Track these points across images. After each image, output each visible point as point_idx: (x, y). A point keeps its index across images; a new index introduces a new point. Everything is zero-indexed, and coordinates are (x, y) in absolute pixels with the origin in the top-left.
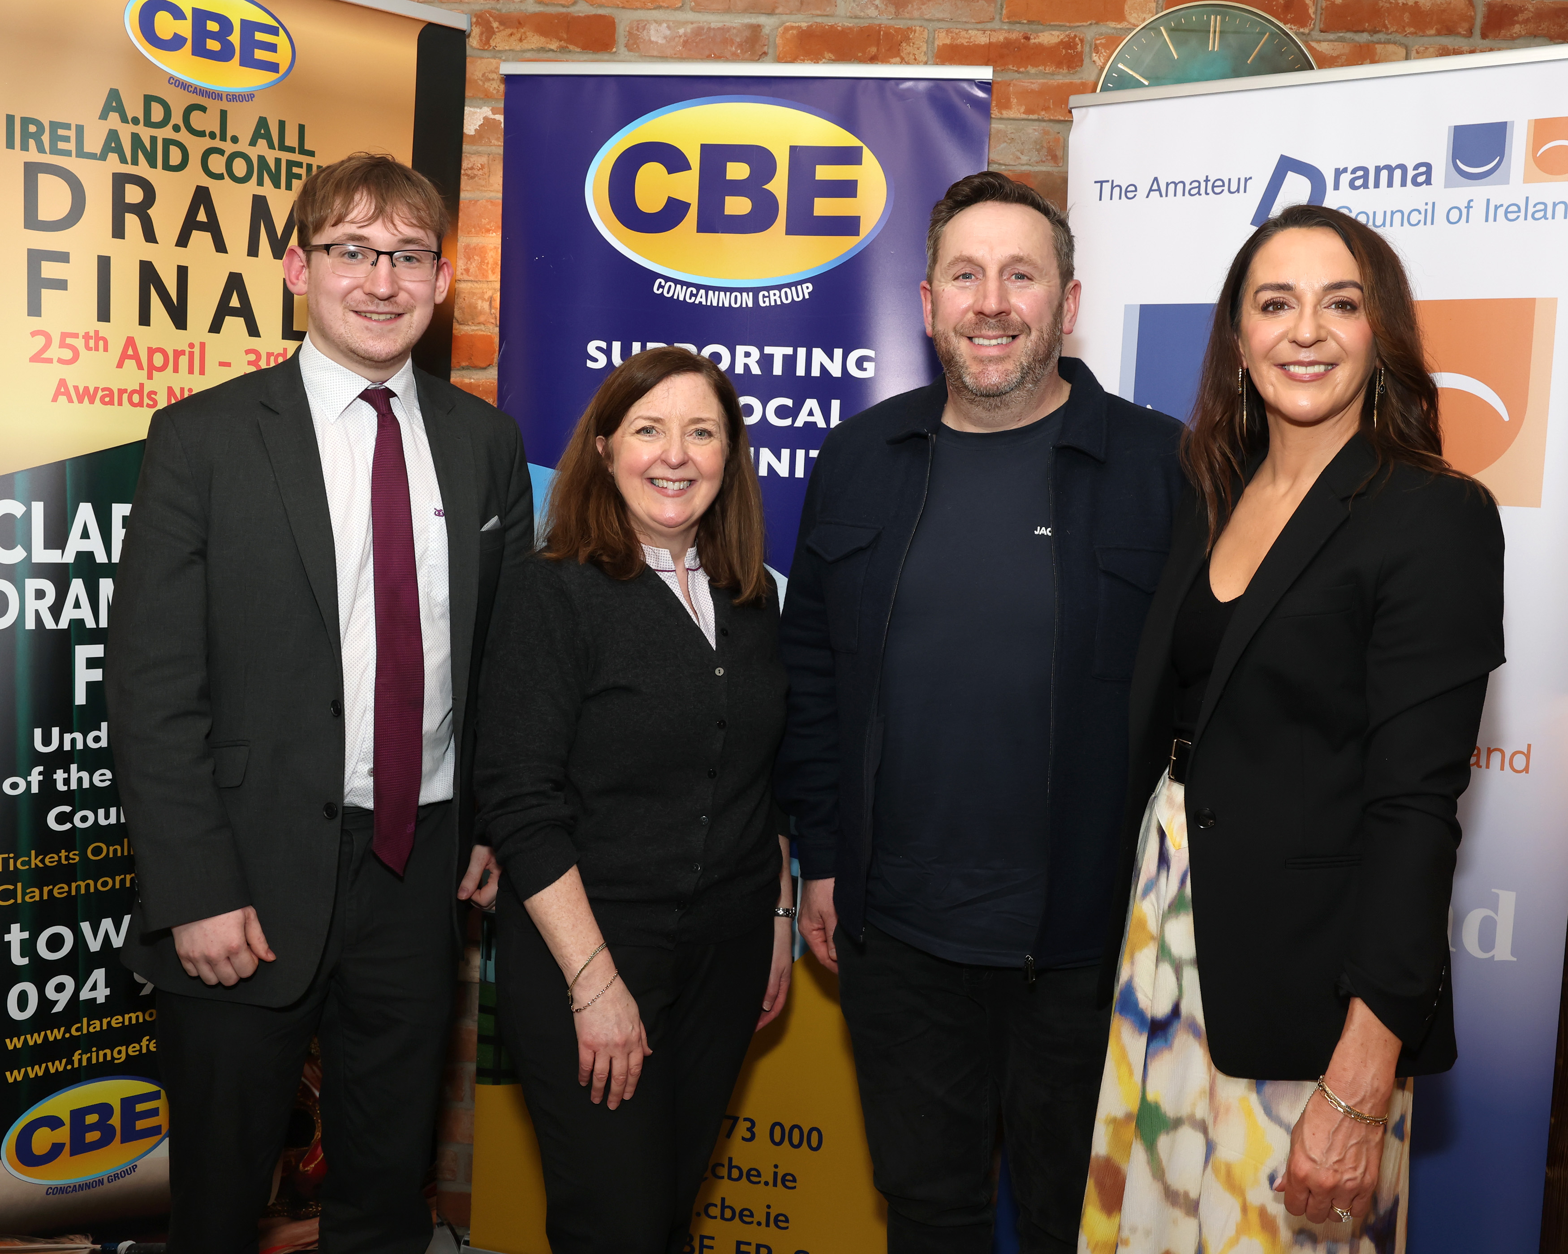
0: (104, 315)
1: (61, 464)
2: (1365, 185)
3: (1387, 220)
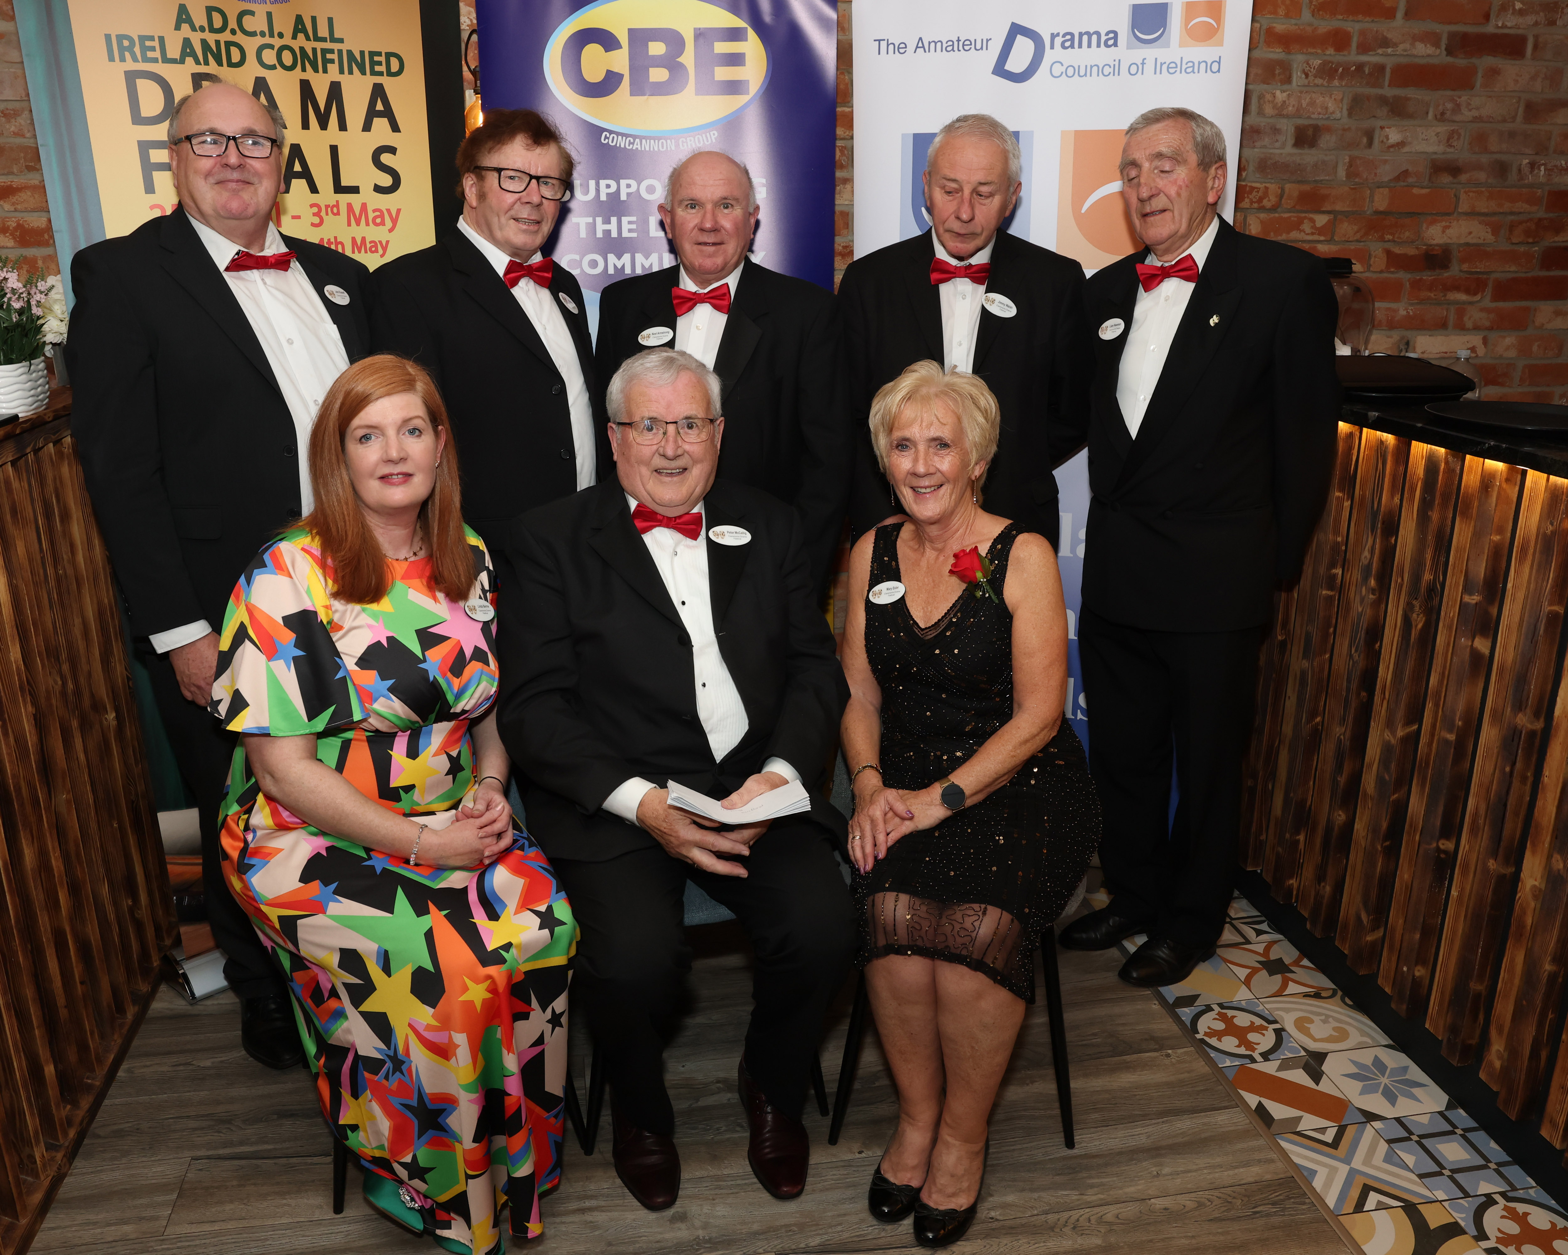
2: (1072, 46)
3: (1088, 72)
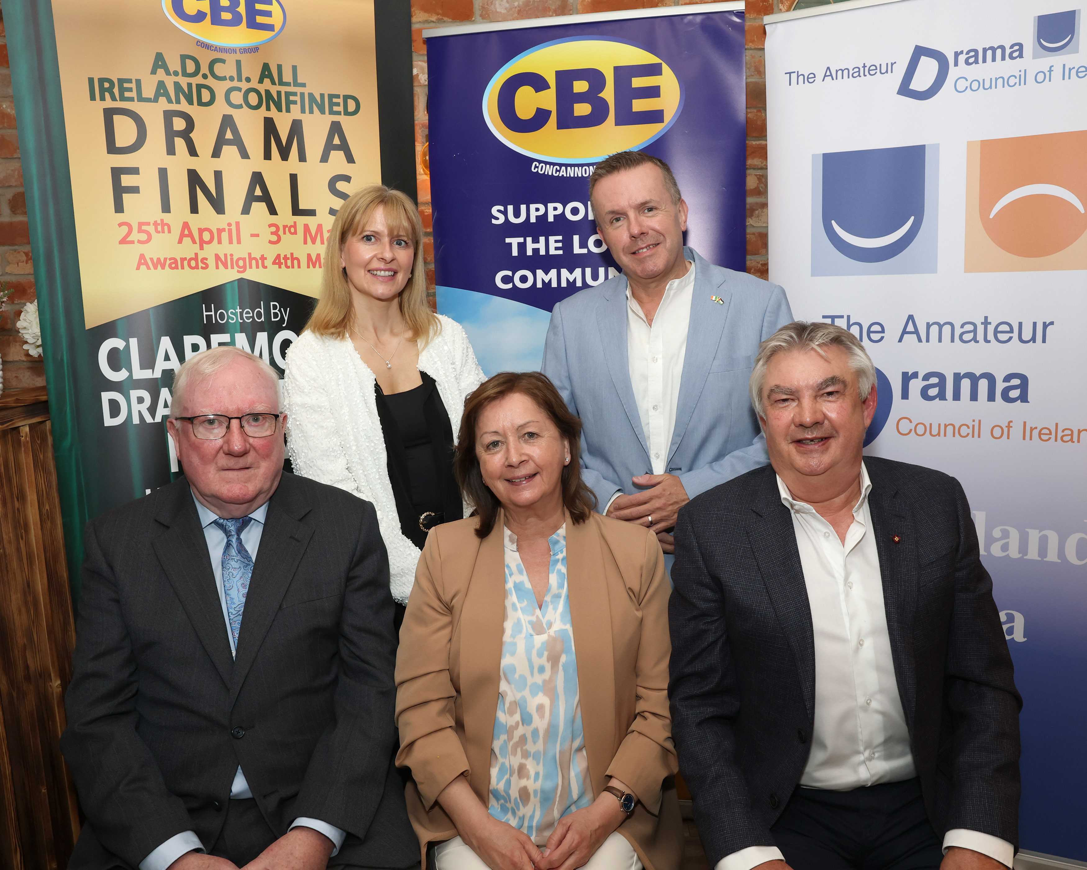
0: (166, 208)
1: (147, 312)
3: (993, 84)
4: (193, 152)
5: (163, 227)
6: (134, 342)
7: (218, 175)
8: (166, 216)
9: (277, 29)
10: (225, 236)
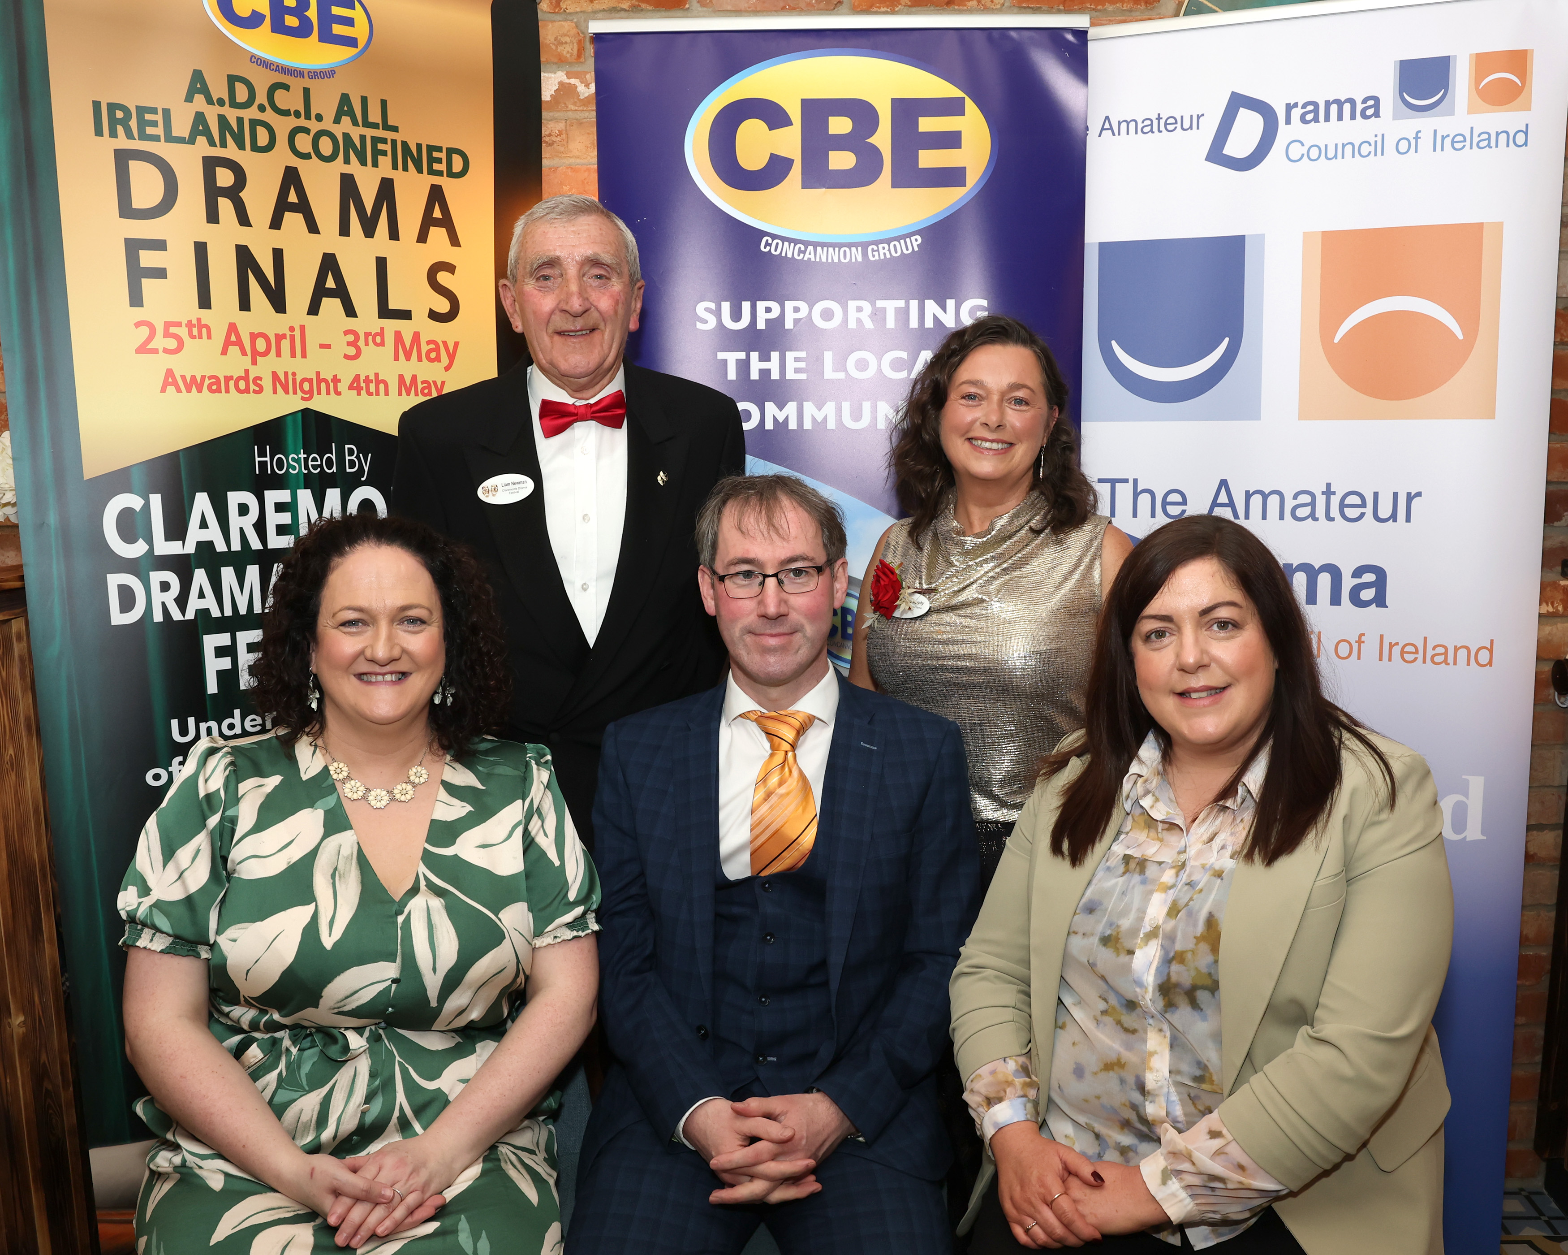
0: (205, 301)
1: (174, 456)
2: (1316, 120)
3: (1339, 151)
4: (244, 219)
5: (199, 329)
6: (156, 501)
7: (278, 255)
8: (204, 313)
9: (361, 44)
10: (285, 344)
